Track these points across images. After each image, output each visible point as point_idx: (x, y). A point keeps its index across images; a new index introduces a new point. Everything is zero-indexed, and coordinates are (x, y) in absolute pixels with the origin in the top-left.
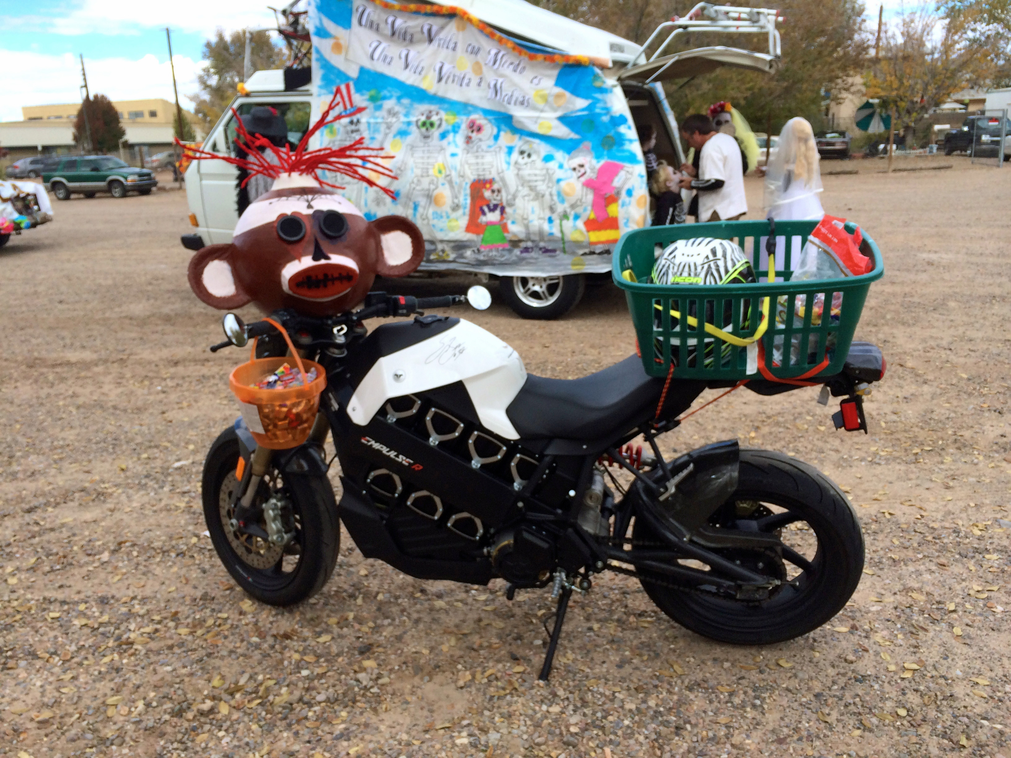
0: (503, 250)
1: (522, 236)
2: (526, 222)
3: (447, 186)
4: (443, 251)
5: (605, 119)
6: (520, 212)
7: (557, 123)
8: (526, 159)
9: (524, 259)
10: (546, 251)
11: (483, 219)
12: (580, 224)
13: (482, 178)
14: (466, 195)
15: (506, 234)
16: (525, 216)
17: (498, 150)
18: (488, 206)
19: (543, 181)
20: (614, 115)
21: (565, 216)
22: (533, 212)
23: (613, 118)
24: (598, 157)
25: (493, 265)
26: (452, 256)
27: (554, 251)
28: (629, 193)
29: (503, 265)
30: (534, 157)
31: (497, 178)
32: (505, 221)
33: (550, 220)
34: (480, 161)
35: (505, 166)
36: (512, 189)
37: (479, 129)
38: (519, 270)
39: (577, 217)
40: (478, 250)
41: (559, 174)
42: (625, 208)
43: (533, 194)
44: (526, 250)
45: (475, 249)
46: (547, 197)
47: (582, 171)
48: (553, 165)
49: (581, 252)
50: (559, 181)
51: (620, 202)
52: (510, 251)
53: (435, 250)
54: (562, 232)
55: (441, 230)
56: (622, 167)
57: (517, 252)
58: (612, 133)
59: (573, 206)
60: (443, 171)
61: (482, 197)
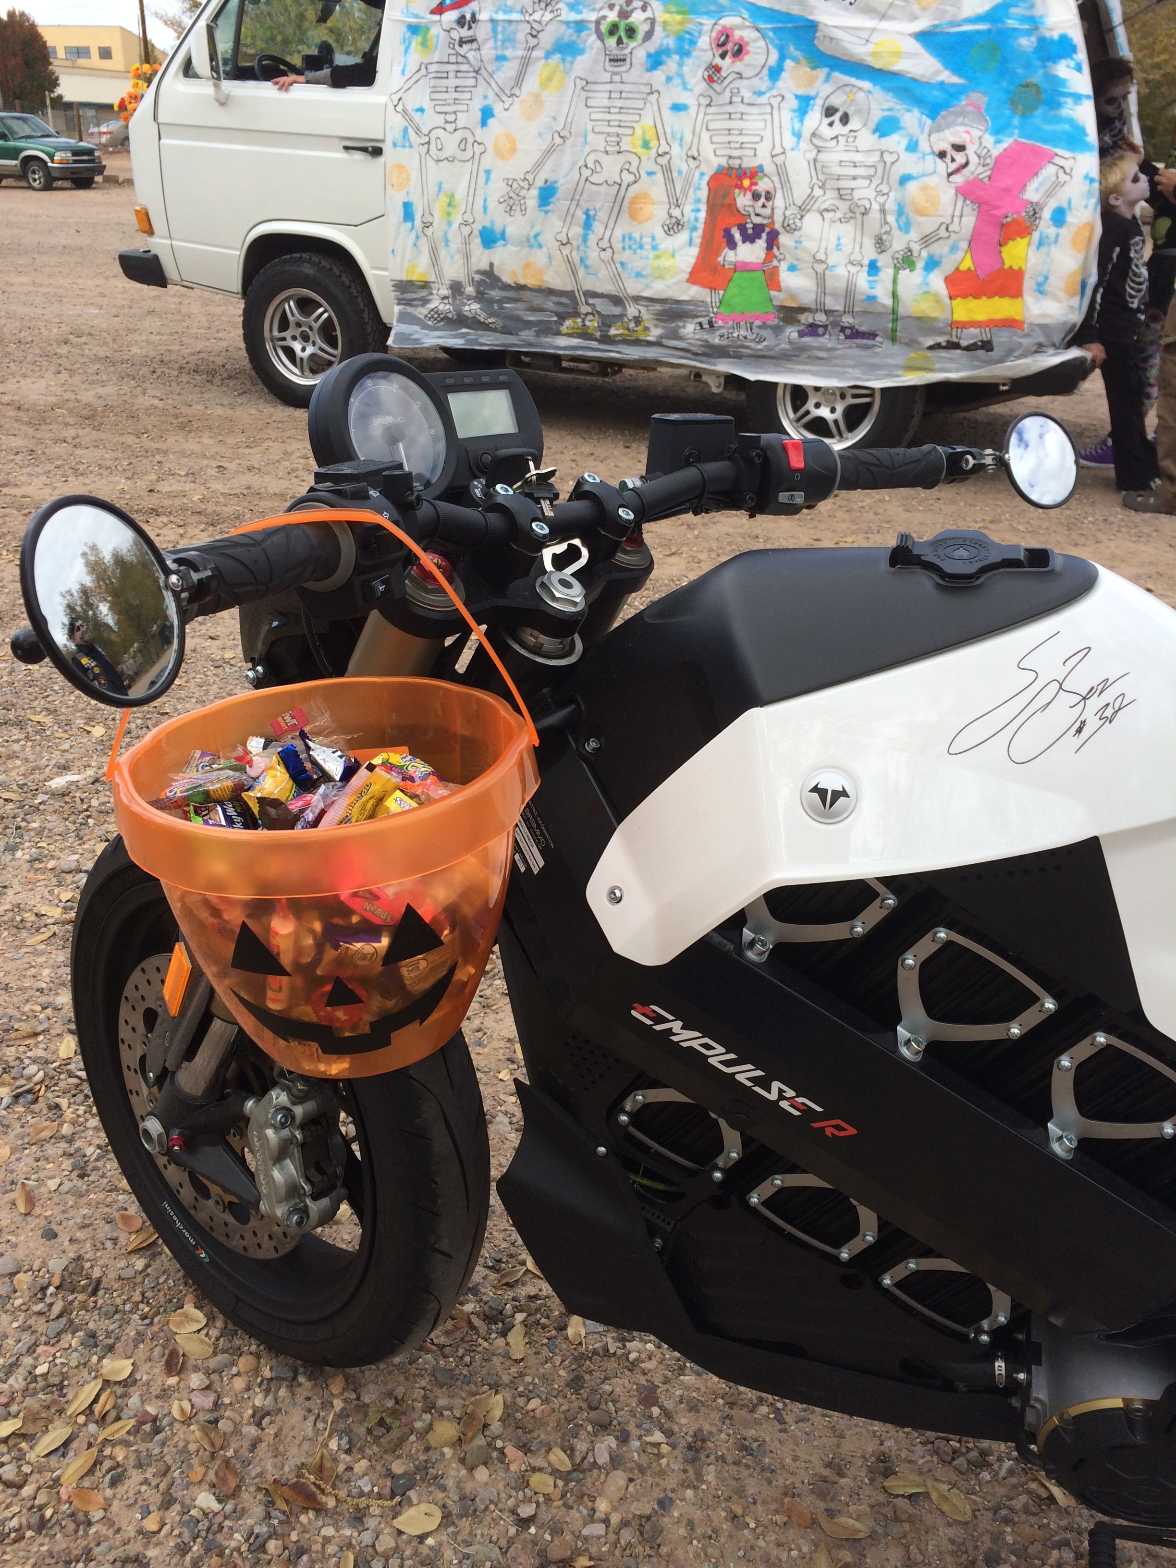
0: (764, 326)
1: (808, 299)
2: (820, 268)
3: (659, 177)
4: (638, 320)
5: (1027, 43)
6: (810, 245)
7: (914, 46)
8: (838, 128)
9: (803, 349)
10: (854, 334)
11: (729, 256)
12: (937, 282)
13: (735, 163)
14: (698, 201)
15: (773, 293)
16: (821, 256)
17: (775, 102)
18: (742, 228)
19: (870, 178)
20: (1047, 34)
21: (907, 261)
22: (838, 247)
23: (1043, 42)
24: (998, 131)
25: (739, 357)
26: (655, 333)
27: (872, 335)
28: (1059, 216)
29: (759, 358)
30: (854, 124)
31: (769, 168)
32: (775, 263)
33: (873, 268)
34: (735, 124)
35: (789, 140)
36: (800, 192)
37: (739, 51)
38: (792, 371)
39: (932, 264)
40: (710, 323)
41: (908, 164)
42: (1043, 250)
43: (844, 206)
44: (813, 330)
45: (704, 321)
46: (875, 215)
47: (960, 158)
48: (896, 142)
49: (930, 342)
50: (904, 180)
51: (1036, 235)
52: (777, 330)
53: (622, 316)
54: (894, 295)
55: (638, 275)
56: (1050, 158)
57: (792, 332)
58: (1037, 77)
59: (927, 240)
60: (654, 144)
61: (732, 206)
